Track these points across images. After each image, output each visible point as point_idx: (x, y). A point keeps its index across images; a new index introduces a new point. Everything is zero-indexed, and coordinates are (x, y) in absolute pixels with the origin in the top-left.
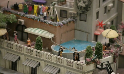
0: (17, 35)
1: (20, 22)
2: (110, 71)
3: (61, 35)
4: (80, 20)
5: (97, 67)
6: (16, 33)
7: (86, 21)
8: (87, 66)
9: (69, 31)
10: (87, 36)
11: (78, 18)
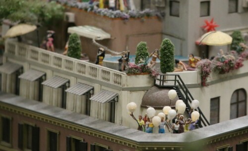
0: (52, 37)
1: (67, 17)
2: (185, 97)
3: (127, 39)
4: (171, 14)
5: (155, 85)
6: (51, 33)
7: (178, 16)
8: (128, 77)
9: (146, 34)
10: (181, 45)
11: (167, 11)
